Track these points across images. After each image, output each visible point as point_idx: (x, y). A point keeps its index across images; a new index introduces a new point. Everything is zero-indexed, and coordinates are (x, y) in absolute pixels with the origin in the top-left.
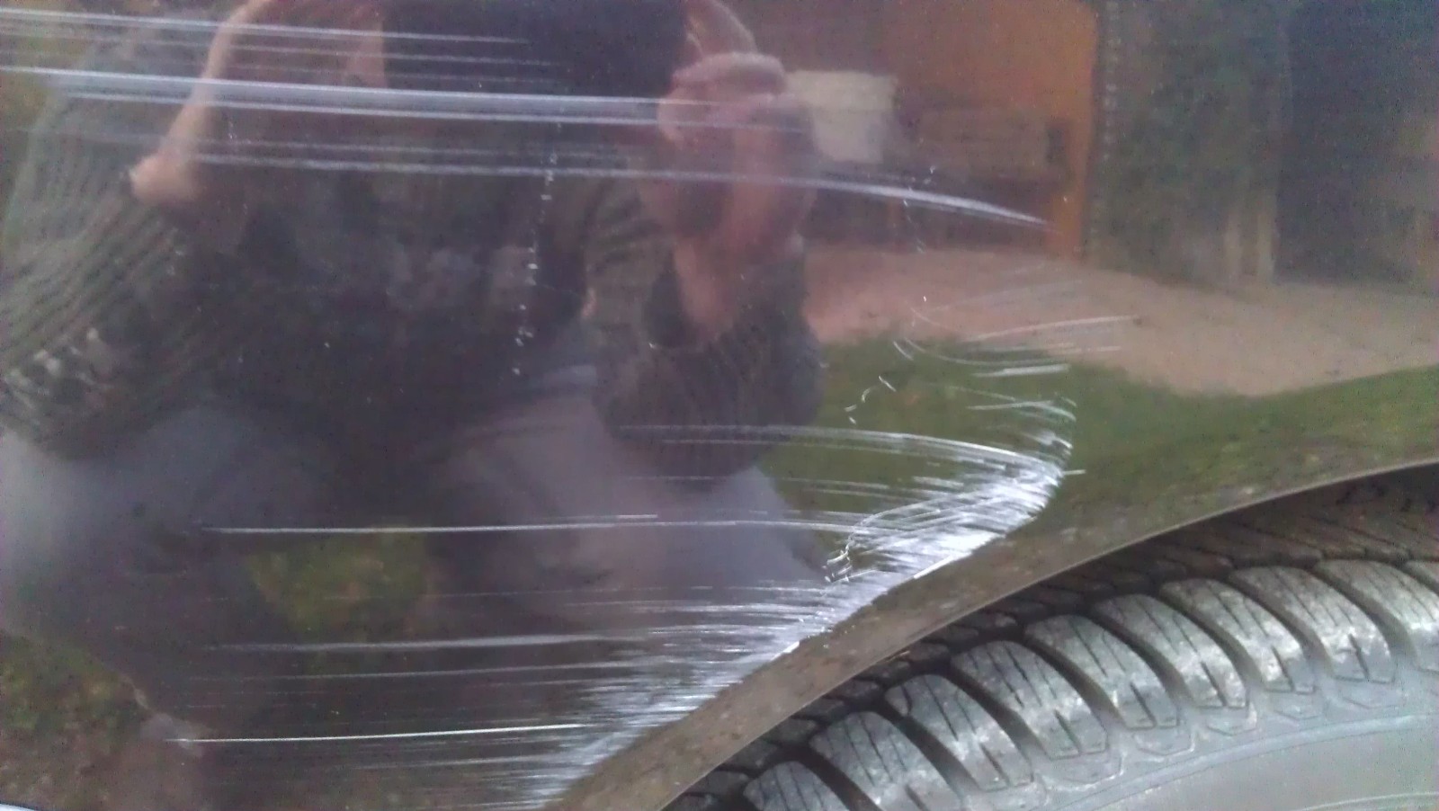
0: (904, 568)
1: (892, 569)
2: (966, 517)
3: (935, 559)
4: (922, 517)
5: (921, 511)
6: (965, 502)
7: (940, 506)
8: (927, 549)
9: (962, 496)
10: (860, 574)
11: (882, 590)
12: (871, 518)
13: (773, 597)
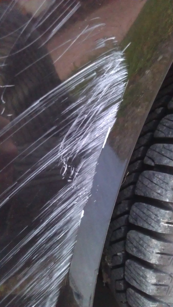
0: (95, 149)
1: (91, 154)
2: (100, 107)
3: (104, 134)
4: (82, 124)
5: (79, 123)
6: (93, 102)
7: (84, 113)
8: (97, 134)
9: (90, 101)
10: (80, 167)
11: (95, 164)
12: (62, 144)
13: (55, 206)
